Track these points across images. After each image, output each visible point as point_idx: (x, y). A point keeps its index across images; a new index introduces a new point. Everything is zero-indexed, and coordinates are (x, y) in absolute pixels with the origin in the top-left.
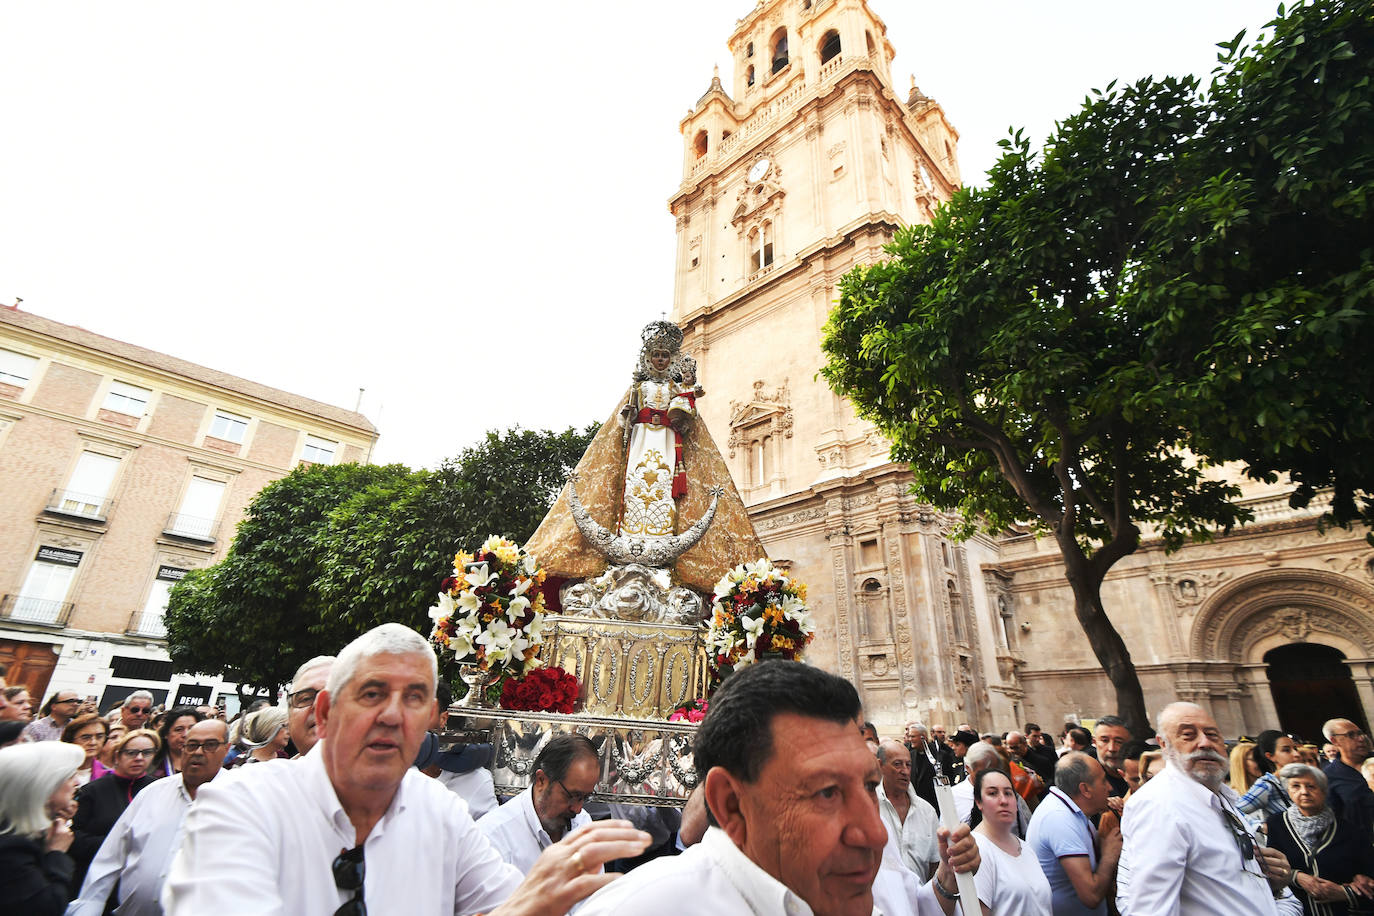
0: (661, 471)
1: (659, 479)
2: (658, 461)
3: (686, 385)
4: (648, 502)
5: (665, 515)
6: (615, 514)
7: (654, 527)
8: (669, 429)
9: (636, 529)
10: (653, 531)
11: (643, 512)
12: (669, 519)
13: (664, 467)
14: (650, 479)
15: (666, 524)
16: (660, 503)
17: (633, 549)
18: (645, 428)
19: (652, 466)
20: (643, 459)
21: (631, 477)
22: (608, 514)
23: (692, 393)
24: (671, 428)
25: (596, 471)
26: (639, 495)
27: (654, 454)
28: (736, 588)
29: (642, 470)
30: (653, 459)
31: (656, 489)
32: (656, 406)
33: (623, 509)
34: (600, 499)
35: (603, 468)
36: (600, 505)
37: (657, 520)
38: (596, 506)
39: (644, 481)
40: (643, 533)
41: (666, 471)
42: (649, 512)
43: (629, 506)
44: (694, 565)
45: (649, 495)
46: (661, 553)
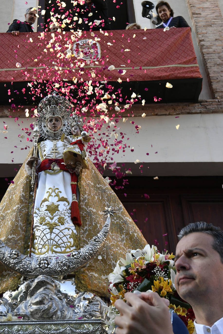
0: (61, 203)
1: (59, 209)
2: (57, 195)
3: (75, 135)
4: (51, 228)
5: (68, 237)
6: (26, 243)
7: (58, 246)
8: (65, 172)
9: (44, 250)
10: (58, 250)
11: (48, 236)
12: (72, 240)
13: (63, 199)
14: (52, 209)
15: (69, 244)
16: (62, 227)
17: (40, 264)
18: (46, 174)
19: (54, 200)
20: (46, 196)
21: (37, 211)
22: (21, 243)
23: (80, 141)
24: (67, 171)
25: (9, 212)
26: (44, 223)
27: (54, 191)
28: (126, 271)
29: (46, 203)
30: (53, 194)
31: (58, 217)
32: (53, 157)
33: (33, 237)
34: (14, 230)
35: (15, 208)
36: (13, 236)
37: (61, 241)
38: (10, 237)
39: (47, 212)
40: (50, 252)
41: (65, 202)
42: (53, 236)
43: (37, 233)
44: (96, 275)
45: (52, 222)
46: (64, 265)
